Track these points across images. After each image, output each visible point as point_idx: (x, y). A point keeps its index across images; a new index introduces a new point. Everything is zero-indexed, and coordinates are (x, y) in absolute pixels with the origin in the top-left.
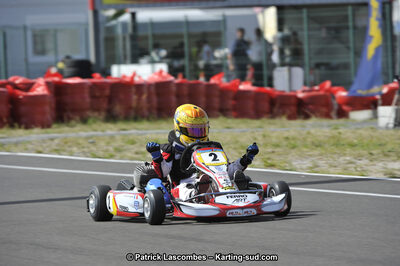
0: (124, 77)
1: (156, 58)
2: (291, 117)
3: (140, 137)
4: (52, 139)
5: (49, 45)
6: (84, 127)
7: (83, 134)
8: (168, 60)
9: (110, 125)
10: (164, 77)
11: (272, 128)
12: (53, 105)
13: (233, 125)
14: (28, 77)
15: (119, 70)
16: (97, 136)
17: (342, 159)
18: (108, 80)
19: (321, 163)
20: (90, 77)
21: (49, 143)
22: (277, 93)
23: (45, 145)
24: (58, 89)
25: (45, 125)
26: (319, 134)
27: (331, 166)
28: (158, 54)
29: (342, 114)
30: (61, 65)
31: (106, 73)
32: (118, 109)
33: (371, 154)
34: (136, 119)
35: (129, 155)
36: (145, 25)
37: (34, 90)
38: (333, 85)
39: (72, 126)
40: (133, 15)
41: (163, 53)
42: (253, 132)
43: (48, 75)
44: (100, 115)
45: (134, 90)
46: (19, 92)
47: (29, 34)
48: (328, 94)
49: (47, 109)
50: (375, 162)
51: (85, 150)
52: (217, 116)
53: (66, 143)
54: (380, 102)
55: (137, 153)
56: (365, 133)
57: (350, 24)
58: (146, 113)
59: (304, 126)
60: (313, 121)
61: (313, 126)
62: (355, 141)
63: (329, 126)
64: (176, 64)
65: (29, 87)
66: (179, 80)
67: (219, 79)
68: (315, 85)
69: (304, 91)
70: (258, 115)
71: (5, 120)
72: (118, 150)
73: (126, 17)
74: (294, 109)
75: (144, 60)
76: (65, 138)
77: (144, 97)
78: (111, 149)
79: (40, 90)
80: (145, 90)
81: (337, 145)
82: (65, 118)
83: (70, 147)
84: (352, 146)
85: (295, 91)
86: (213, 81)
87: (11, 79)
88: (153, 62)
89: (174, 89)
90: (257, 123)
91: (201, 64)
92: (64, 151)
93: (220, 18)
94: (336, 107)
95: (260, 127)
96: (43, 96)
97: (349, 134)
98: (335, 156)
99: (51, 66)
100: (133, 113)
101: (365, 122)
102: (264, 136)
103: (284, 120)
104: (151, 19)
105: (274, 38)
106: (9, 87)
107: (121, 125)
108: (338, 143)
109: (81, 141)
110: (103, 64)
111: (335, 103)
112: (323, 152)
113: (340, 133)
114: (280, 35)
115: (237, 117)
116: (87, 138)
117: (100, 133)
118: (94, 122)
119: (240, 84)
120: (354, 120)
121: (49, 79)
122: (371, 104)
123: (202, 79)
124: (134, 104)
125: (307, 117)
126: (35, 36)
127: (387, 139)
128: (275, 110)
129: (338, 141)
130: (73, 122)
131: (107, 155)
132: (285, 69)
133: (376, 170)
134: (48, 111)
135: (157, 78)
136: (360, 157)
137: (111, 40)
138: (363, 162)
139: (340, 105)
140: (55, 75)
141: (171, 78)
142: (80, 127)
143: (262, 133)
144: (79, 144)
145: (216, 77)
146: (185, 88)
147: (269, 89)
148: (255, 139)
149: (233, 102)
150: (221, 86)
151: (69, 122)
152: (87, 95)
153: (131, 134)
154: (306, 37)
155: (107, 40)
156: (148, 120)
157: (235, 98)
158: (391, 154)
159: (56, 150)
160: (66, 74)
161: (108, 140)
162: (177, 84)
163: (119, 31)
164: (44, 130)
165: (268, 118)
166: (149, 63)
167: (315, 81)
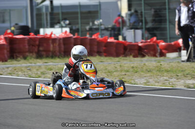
0: (46, 35)
1: (64, 25)
2: (134, 56)
3: (54, 67)
4: (8, 68)
5: (7, 18)
6: (25, 61)
7: (25, 65)
8: (69, 26)
9: (38, 60)
10: (68, 35)
11: (125, 62)
12: (8, 50)
13: (104, 60)
15: (44, 31)
16: (31, 66)
17: (162, 78)
18: (37, 37)
19: (151, 80)
20: (29, 35)
21: (6, 69)
22: (127, 43)
23: (4, 71)
24: (11, 41)
25: (4, 60)
26: (150, 65)
27: (156, 82)
28: (64, 23)
29: (162, 55)
30: (13, 28)
31: (37, 32)
33: (178, 76)
34: (52, 57)
36: (58, 7)
38: (157, 39)
39: (19, 61)
40: (51, 2)
41: (67, 22)
43: (6, 33)
44: (33, 55)
45: (50, 41)
48: (155, 44)
49: (5, 51)
50: (179, 80)
51: (26, 73)
52: (95, 56)
53: (15, 70)
54: (183, 48)
56: (174, 64)
57: (167, 7)
58: (58, 54)
59: (142, 61)
60: (147, 58)
61: (147, 61)
62: (169, 69)
63: (155, 61)
64: (74, 28)
66: (76, 36)
68: (148, 39)
69: (142, 42)
70: (117, 55)
72: (43, 73)
74: (136, 52)
75: (57, 26)
76: (15, 67)
78: (39, 73)
79: (2, 41)
80: (57, 41)
81: (159, 70)
82: (15, 57)
83: (17, 71)
84: (167, 71)
85: (137, 42)
86: (93, 37)
88: (62, 27)
89: (72, 41)
90: (117, 59)
91: (88, 28)
92: (14, 74)
93: (98, 4)
94: (159, 51)
95: (119, 62)
96: (3, 45)
97: (165, 65)
98: (159, 77)
99: (8, 29)
100: (51, 54)
101: (174, 59)
102: (121, 66)
103: (131, 58)
104: (61, 4)
107: (45, 60)
108: (160, 70)
109: (23, 69)
110: (35, 28)
111: (159, 48)
112: (152, 74)
113: (161, 65)
114: (129, 12)
115: (106, 56)
116: (27, 67)
117: (34, 64)
118: (31, 59)
119: (108, 38)
120: (168, 58)
121: (6, 36)
122: (178, 49)
123: (88, 36)
124: (51, 49)
125: (144, 56)
127: (186, 68)
128: (127, 52)
129: (160, 69)
130: (19, 59)
131: (37, 76)
132: (133, 30)
133: (180, 84)
134: (6, 52)
135: (64, 35)
136: (171, 77)
137: (39, 15)
138: (173, 80)
139: (161, 50)
140: (9, 34)
141: (72, 35)
142: (22, 61)
143: (119, 65)
144: (22, 70)
145: (96, 35)
146: (79, 40)
147: (123, 41)
148: (116, 68)
149: (104, 48)
150: (98, 40)
151: (17, 58)
152: (26, 44)
153: (50, 65)
154: (143, 13)
155: (37, 15)
156: (59, 57)
157: (105, 46)
158: (188, 76)
159: (10, 73)
160: (15, 33)
161: (37, 68)
162: (74, 38)
163: (44, 10)
164: (3, 63)
165: (123, 57)
166: (60, 27)
167: (148, 37)
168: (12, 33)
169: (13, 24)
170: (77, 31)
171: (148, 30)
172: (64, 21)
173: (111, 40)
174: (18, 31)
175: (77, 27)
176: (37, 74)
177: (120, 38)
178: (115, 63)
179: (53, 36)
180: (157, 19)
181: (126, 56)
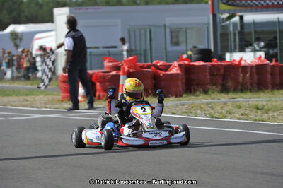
0: (234, 61)
1: (257, 48)
3: (244, 104)
4: (183, 105)
5: (182, 39)
6: (205, 96)
7: (205, 101)
8: (266, 49)
9: (224, 95)
10: (262, 61)
12: (184, 81)
14: (167, 61)
15: (231, 57)
16: (214, 103)
18: (222, 63)
20: (211, 61)
21: (181, 107)
23: (177, 109)
24: (187, 70)
25: (178, 95)
28: (258, 45)
30: (190, 53)
31: (222, 58)
32: (230, 84)
34: (242, 91)
35: (237, 116)
36: (249, 24)
37: (171, 70)
39: (197, 96)
40: (241, 17)
41: (262, 44)
43: (181, 59)
44: (217, 87)
45: (240, 70)
46: (160, 72)
47: (168, 31)
49: (180, 83)
51: (206, 112)
53: (193, 107)
55: (242, 115)
58: (249, 86)
64: (271, 52)
65: (167, 68)
66: (273, 63)
71: (150, 92)
72: (229, 112)
73: (236, 19)
76: (192, 104)
77: (248, 75)
78: (224, 112)
79: (175, 70)
80: (249, 70)
82: (193, 90)
83: (195, 110)
87: (154, 62)
88: (255, 51)
89: (269, 69)
92: (191, 113)
96: (177, 74)
99: (184, 54)
100: (239, 87)
104: (253, 20)
106: (153, 68)
107: (232, 95)
109: (202, 106)
110: (219, 52)
116: (208, 104)
117: (217, 100)
118: (213, 93)
121: (182, 63)
124: (241, 80)
126: (171, 32)
130: (198, 93)
131: (221, 116)
134: (180, 85)
135: (257, 62)
137: (225, 35)
140: (185, 60)
141: (268, 62)
142: (202, 96)
144: (201, 108)
146: (277, 68)
151: (194, 92)
152: (208, 74)
153: (238, 101)
155: (222, 35)
156: (251, 91)
159: (186, 112)
160: (193, 59)
161: (222, 106)
162: (271, 66)
163: (231, 29)
164: (177, 99)
166: (252, 51)
168: (189, 58)
169: (190, 46)
170: (275, 56)
172: (257, 43)
174: (196, 56)
175: (275, 51)
176: (221, 113)
179: (243, 62)
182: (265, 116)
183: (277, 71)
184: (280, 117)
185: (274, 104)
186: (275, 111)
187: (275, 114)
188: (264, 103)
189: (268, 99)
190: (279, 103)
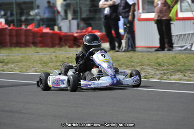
2: (70, 47)
8: (4, 17)
10: (2, 26)
11: (60, 52)
13: (39, 51)
22: (63, 34)
38: (93, 29)
41: (3, 13)
42: (50, 55)
59: (77, 51)
64: (10, 19)
66: (12, 27)
67: (32, 27)
68: (83, 29)
69: (77, 33)
70: (53, 46)
74: (72, 42)
85: (73, 33)
86: (29, 28)
89: (8, 32)
90: (52, 50)
91: (23, 18)
95: (54, 52)
102: (56, 57)
103: (67, 48)
105: (62, 4)
114: (65, 3)
115: (42, 47)
119: (43, 29)
125: (79, 46)
127: (121, 58)
128: (62, 43)
141: (7, 26)
143: (55, 55)
145: (31, 26)
146: (14, 31)
147: (59, 31)
148: (51, 58)
149: (40, 39)
150: (33, 30)
154: (78, 4)
157: (40, 37)
158: (123, 65)
162: (10, 30)
165: (58, 47)
167: (83, 27)
171: (83, 20)
173: (46, 30)
175: (12, 18)
177: (56, 28)
178: (51, 53)
180: (92, 9)
181: (61, 46)
182: (5, 67)
183: (14, 33)
184: (17, 68)
185: (12, 58)
186: (13, 63)
187: (12, 66)
188: (5, 58)
189: (8, 54)
190: (15, 57)
